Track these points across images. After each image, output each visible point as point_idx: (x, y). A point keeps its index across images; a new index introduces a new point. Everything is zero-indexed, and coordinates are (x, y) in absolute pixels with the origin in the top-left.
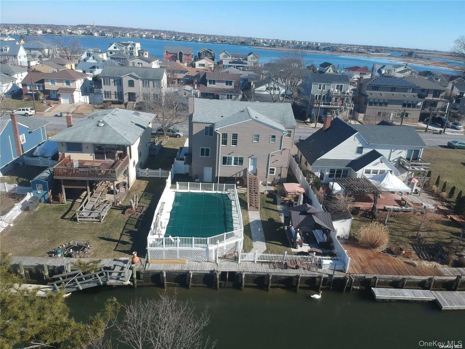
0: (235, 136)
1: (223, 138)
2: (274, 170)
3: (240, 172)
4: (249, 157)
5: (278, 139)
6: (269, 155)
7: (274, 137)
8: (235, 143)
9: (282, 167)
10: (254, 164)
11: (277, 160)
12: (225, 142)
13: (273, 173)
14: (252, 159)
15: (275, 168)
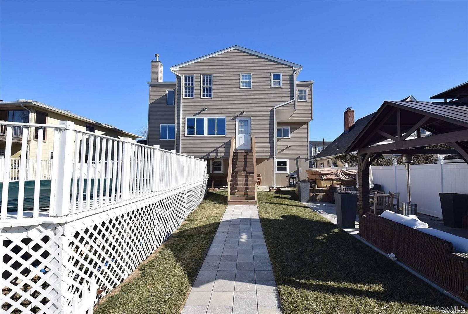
0: (208, 80)
1: (186, 84)
2: (285, 163)
3: (216, 150)
4: (235, 118)
5: (284, 80)
6: (272, 111)
7: (277, 77)
8: (208, 92)
9: (298, 158)
10: (246, 132)
11: (288, 147)
12: (190, 92)
13: (285, 169)
14: (240, 121)
15: (287, 161)
